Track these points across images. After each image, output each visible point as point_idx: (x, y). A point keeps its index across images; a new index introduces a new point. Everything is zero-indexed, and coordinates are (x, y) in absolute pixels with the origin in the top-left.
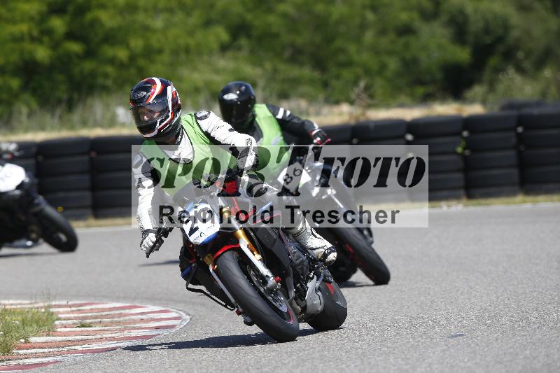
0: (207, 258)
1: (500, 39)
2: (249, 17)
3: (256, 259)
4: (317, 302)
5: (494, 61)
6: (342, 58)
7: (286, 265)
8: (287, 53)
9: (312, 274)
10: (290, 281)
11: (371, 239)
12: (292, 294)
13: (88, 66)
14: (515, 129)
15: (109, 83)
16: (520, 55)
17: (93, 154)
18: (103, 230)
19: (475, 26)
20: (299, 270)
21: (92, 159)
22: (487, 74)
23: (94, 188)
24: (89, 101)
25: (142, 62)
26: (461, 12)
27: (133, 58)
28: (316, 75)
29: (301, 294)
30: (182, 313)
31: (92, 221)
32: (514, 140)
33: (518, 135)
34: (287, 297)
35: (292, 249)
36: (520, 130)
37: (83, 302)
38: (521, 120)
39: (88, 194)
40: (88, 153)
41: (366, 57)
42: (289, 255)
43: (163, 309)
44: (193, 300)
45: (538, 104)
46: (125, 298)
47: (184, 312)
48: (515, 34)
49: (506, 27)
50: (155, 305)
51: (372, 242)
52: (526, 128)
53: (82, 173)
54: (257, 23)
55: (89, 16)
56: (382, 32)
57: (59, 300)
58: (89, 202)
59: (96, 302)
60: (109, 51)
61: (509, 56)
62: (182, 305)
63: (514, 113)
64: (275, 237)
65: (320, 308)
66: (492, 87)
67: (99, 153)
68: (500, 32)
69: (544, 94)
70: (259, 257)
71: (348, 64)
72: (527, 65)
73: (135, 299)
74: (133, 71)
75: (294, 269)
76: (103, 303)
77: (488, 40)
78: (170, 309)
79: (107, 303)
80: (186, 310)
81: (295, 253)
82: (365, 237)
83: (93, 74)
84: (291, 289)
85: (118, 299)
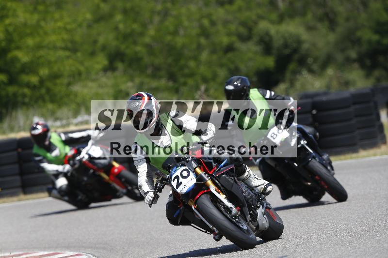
0: (190, 201)
1: (295, 51)
2: (123, 47)
3: (222, 197)
4: (264, 222)
5: (292, 66)
6: (186, 71)
7: (242, 200)
8: (149, 71)
9: (259, 205)
10: (246, 209)
11: (333, 172)
12: (249, 218)
13: (11, 89)
14: (310, 112)
15: (27, 100)
16: (310, 60)
17: (20, 150)
18: (31, 201)
19: (277, 43)
20: (251, 202)
21: (19, 153)
22: (288, 75)
23: (22, 173)
24: (14, 114)
25: (49, 84)
26: (267, 34)
27: (42, 82)
28: (171, 84)
29: (254, 217)
30: (90, 255)
31: (22, 196)
32: (311, 120)
33: (314, 116)
34: (246, 220)
35: (245, 189)
36: (314, 112)
37: (21, 253)
38: (315, 105)
39: (18, 178)
40: (16, 150)
41: (203, 70)
42: (243, 193)
43: (77, 253)
44: (97, 246)
45: (325, 94)
46: (49, 248)
47: (91, 254)
48: (305, 46)
49: (299, 42)
50: (71, 251)
51: (334, 174)
52: (319, 111)
53: (14, 163)
54: (128, 51)
55: (10, 56)
56: (214, 52)
57: (4, 253)
58: (19, 183)
59: (29, 252)
60: (25, 78)
61: (302, 62)
62: (90, 250)
63: (309, 100)
64: (232, 182)
65: (267, 226)
66: (292, 84)
67: (23, 149)
68: (295, 45)
69: (328, 87)
70: (224, 196)
71: (192, 75)
72: (315, 67)
73: (57, 248)
74: (43, 91)
75: (247, 202)
76: (35, 253)
77: (287, 52)
78: (81, 253)
79: (37, 252)
80: (93, 253)
81: (246, 191)
82: (329, 170)
83: (15, 95)
84: (247, 215)
85: (44, 249)
